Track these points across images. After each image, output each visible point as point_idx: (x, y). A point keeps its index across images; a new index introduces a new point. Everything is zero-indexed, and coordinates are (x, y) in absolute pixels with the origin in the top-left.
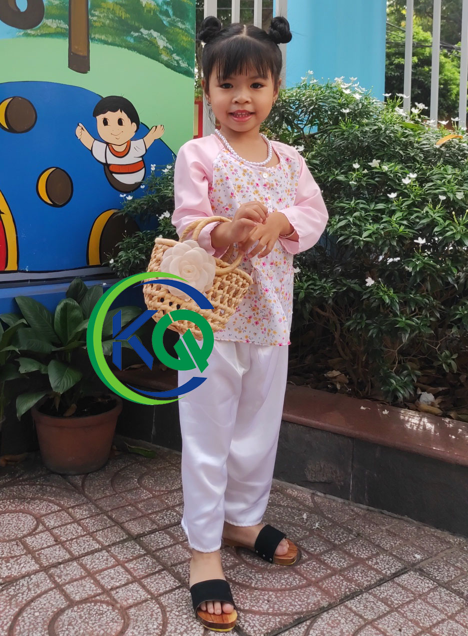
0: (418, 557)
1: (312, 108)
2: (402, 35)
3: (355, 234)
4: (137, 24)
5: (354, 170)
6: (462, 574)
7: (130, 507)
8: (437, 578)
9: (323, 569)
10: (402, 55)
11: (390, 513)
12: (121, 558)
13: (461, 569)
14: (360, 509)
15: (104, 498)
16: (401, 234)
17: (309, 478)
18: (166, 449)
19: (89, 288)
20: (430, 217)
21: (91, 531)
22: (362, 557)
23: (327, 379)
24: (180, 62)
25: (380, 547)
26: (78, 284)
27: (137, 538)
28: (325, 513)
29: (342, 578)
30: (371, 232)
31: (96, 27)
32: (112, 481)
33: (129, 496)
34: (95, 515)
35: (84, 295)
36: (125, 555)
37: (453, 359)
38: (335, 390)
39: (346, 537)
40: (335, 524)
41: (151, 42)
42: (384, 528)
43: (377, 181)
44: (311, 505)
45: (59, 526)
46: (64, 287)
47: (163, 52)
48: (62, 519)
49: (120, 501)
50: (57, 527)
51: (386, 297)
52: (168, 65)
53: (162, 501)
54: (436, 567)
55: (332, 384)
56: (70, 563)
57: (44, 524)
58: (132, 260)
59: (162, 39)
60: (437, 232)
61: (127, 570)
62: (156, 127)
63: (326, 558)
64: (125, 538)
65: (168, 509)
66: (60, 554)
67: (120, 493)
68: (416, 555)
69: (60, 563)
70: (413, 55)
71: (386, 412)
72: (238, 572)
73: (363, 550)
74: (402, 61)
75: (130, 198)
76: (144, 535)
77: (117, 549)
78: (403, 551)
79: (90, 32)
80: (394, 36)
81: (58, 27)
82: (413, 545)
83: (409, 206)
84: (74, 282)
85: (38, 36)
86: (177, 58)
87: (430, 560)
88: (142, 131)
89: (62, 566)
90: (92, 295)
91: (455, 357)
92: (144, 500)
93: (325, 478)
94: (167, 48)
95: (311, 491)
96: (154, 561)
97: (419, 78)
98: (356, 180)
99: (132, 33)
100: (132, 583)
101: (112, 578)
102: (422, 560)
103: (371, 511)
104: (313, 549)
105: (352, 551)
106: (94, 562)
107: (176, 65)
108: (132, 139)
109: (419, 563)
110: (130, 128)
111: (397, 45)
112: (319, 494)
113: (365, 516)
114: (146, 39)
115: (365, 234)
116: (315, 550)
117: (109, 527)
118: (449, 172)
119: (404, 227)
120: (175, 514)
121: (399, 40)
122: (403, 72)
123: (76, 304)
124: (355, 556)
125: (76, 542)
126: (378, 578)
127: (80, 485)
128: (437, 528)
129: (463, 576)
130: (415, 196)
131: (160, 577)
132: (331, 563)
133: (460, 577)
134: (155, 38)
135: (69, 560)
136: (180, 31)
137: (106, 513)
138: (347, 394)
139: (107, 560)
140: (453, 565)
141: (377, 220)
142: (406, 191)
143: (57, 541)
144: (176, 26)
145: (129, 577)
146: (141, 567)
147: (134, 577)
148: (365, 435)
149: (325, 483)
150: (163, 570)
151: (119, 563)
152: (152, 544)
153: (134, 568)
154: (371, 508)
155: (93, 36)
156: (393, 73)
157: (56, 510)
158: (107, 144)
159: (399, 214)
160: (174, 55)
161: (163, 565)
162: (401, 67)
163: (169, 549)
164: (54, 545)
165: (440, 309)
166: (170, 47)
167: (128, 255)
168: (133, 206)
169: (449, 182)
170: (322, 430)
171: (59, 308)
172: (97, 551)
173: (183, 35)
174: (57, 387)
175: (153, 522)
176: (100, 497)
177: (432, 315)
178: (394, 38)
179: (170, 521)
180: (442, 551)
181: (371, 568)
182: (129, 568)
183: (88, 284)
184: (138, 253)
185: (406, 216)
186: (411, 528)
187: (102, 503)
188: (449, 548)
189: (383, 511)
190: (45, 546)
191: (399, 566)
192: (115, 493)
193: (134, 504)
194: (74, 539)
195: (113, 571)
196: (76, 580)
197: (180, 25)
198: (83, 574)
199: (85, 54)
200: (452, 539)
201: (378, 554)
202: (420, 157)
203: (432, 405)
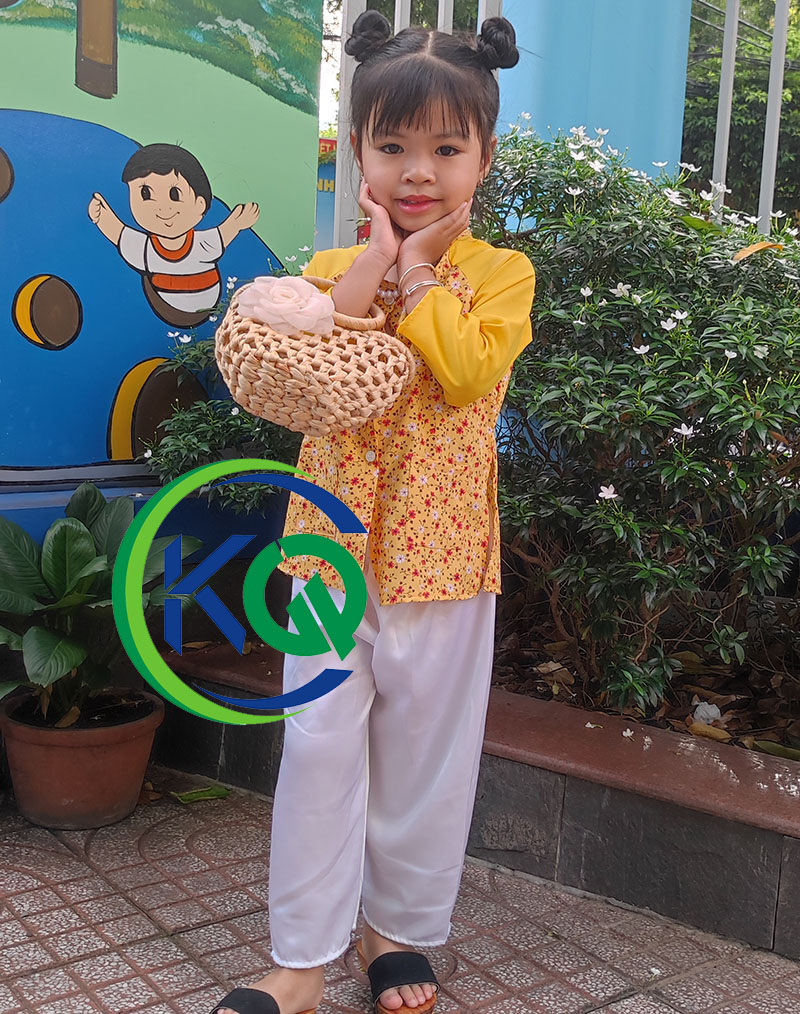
0: (656, 971)
1: (516, 183)
2: (766, 45)
3: (572, 417)
4: (210, 8)
5: (583, 300)
6: (725, 1001)
7: (167, 885)
8: (683, 1005)
9: (491, 988)
10: (764, 85)
11: (621, 903)
12: (142, 964)
13: (726, 992)
14: (572, 895)
15: (122, 868)
16: (650, 419)
17: (487, 843)
18: (243, 792)
19: (108, 501)
20: (706, 387)
21: (94, 921)
22: (561, 970)
23: (537, 676)
24: (292, 84)
25: (595, 957)
26: (88, 493)
27: (174, 934)
28: (509, 901)
29: (520, 1003)
30: (598, 414)
31: (129, 10)
32: (139, 842)
33: (168, 867)
34: (105, 897)
35: (97, 513)
36: (150, 960)
37: (739, 642)
38: (549, 695)
39: (538, 939)
40: (522, 919)
41: (237, 44)
42: (607, 927)
43: (622, 323)
44: (487, 887)
45: (38, 912)
46: (62, 498)
47: (259, 63)
48: (44, 901)
49: (151, 874)
50: (34, 914)
51: (621, 528)
52: (268, 90)
53: (225, 877)
54: (684, 988)
55: (544, 685)
56: (52, 971)
57: (11, 909)
58: (184, 452)
59: (258, 38)
60: (715, 414)
61: (151, 984)
62: (243, 206)
63: (499, 973)
64: (152, 933)
65: (233, 889)
66: (36, 955)
67: (153, 861)
68: (653, 970)
69: (35, 971)
70: (784, 88)
71: (628, 733)
72: (343, 991)
73: (565, 960)
74: (762, 96)
75: (186, 339)
76: (187, 929)
77: (137, 951)
78: (632, 962)
79: (118, 19)
80: (750, 46)
81: (55, 6)
82: (652, 953)
83: (671, 370)
84: (81, 488)
85: (16, 22)
86: (287, 76)
87: (676, 978)
88: (215, 212)
89: (37, 975)
90: (112, 514)
91: (742, 637)
92: (193, 874)
93: (515, 844)
94: (267, 55)
95: (490, 865)
96: (200, 970)
97: (792, 131)
98: (587, 319)
99: (200, 23)
100: (157, 1004)
101: (124, 997)
102: (662, 978)
103: (589, 899)
104: (478, 958)
105: (545, 961)
106: (95, 970)
107: (285, 89)
108: (196, 228)
109: (656, 981)
110: (193, 207)
111: (755, 64)
112: (503, 869)
113: (577, 907)
114: (227, 37)
115: (588, 417)
116: (482, 958)
117: (125, 916)
118: (749, 310)
119: (655, 407)
120: (245, 897)
121: (758, 55)
122: (764, 118)
123: (84, 528)
124: (549, 969)
125: (66, 938)
126: (582, 1004)
127: (82, 847)
128: (699, 928)
129: (728, 1003)
130: (682, 353)
131: (207, 995)
132: (506, 979)
133: (722, 1005)
134: (245, 35)
135: (50, 967)
136: (294, 24)
137: (123, 893)
138: (570, 702)
139: (118, 967)
140: (714, 987)
141: (612, 392)
142: (668, 342)
143: (32, 936)
144: (286, 15)
145: (153, 994)
146: (175, 979)
147: (162, 995)
148: (584, 769)
149: (514, 851)
150: (213, 985)
151: (137, 973)
152: (200, 944)
153: (163, 980)
154: (588, 894)
155: (123, 27)
156: (744, 120)
157: (36, 886)
158: (149, 234)
159: (650, 384)
160: (281, 71)
161: (214, 978)
162: (760, 109)
163: (228, 953)
164: (27, 942)
165: (719, 551)
166: (272, 53)
167: (178, 443)
168: (193, 353)
169: (745, 326)
170: (514, 761)
171: (50, 534)
172: (101, 953)
173: (299, 32)
174: (37, 675)
175: (206, 909)
176: (115, 867)
177: (704, 562)
178: (750, 49)
179: (236, 909)
180: (698, 965)
181: (573, 988)
182: (155, 980)
183: (106, 493)
184: (195, 440)
185: (663, 386)
186: (651, 925)
187: (117, 878)
188: (709, 960)
189: (609, 900)
190: (10, 943)
191: (621, 985)
192: (142, 861)
193: (175, 880)
194: (62, 933)
195: (125, 985)
196: (60, 998)
197: (293, 12)
198: (73, 988)
199: (110, 61)
200: (719, 945)
201: (589, 967)
202: (704, 282)
203: (716, 724)
